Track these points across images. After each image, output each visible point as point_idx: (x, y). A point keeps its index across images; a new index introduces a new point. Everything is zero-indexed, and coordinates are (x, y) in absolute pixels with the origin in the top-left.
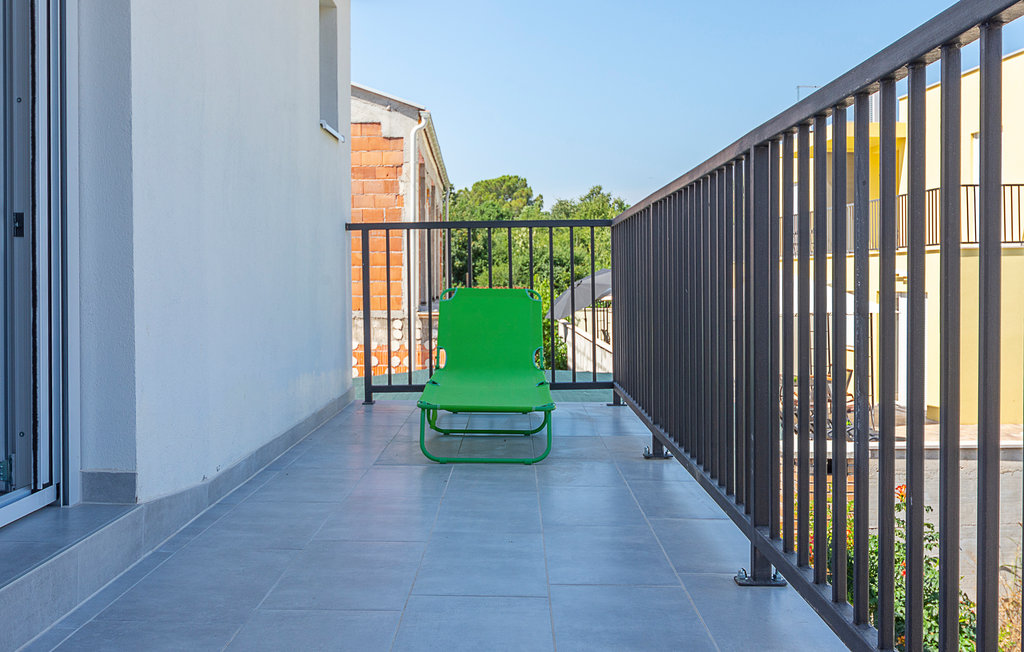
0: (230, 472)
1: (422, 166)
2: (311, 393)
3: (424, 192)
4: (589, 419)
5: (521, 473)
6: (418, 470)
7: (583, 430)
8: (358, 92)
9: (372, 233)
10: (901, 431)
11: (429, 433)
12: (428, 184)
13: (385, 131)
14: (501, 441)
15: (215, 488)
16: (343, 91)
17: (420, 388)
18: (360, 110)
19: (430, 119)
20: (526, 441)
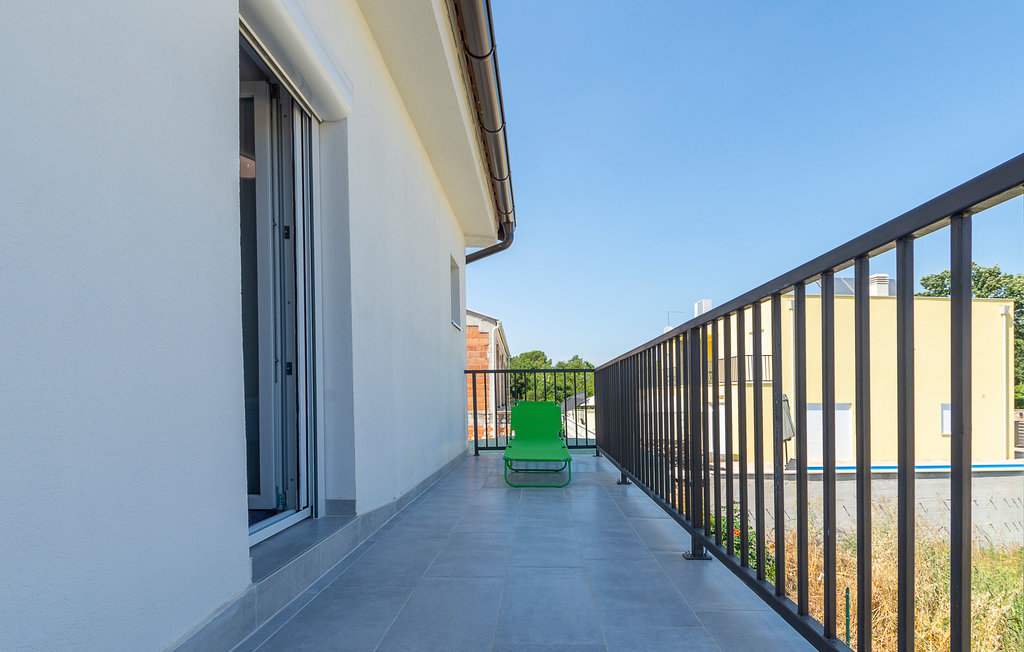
0: (407, 494)
1: (497, 345)
2: (449, 451)
3: (498, 357)
4: (585, 463)
5: (557, 492)
6: (504, 491)
7: (582, 469)
8: (469, 313)
9: (477, 375)
10: (723, 465)
11: (509, 471)
12: (500, 354)
13: (480, 330)
14: (543, 475)
15: (400, 503)
16: (462, 313)
17: (504, 448)
18: (470, 320)
19: (501, 324)
20: (557, 475)
